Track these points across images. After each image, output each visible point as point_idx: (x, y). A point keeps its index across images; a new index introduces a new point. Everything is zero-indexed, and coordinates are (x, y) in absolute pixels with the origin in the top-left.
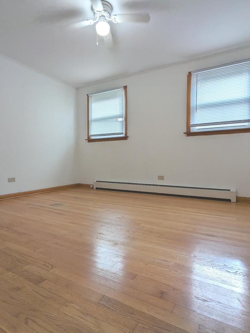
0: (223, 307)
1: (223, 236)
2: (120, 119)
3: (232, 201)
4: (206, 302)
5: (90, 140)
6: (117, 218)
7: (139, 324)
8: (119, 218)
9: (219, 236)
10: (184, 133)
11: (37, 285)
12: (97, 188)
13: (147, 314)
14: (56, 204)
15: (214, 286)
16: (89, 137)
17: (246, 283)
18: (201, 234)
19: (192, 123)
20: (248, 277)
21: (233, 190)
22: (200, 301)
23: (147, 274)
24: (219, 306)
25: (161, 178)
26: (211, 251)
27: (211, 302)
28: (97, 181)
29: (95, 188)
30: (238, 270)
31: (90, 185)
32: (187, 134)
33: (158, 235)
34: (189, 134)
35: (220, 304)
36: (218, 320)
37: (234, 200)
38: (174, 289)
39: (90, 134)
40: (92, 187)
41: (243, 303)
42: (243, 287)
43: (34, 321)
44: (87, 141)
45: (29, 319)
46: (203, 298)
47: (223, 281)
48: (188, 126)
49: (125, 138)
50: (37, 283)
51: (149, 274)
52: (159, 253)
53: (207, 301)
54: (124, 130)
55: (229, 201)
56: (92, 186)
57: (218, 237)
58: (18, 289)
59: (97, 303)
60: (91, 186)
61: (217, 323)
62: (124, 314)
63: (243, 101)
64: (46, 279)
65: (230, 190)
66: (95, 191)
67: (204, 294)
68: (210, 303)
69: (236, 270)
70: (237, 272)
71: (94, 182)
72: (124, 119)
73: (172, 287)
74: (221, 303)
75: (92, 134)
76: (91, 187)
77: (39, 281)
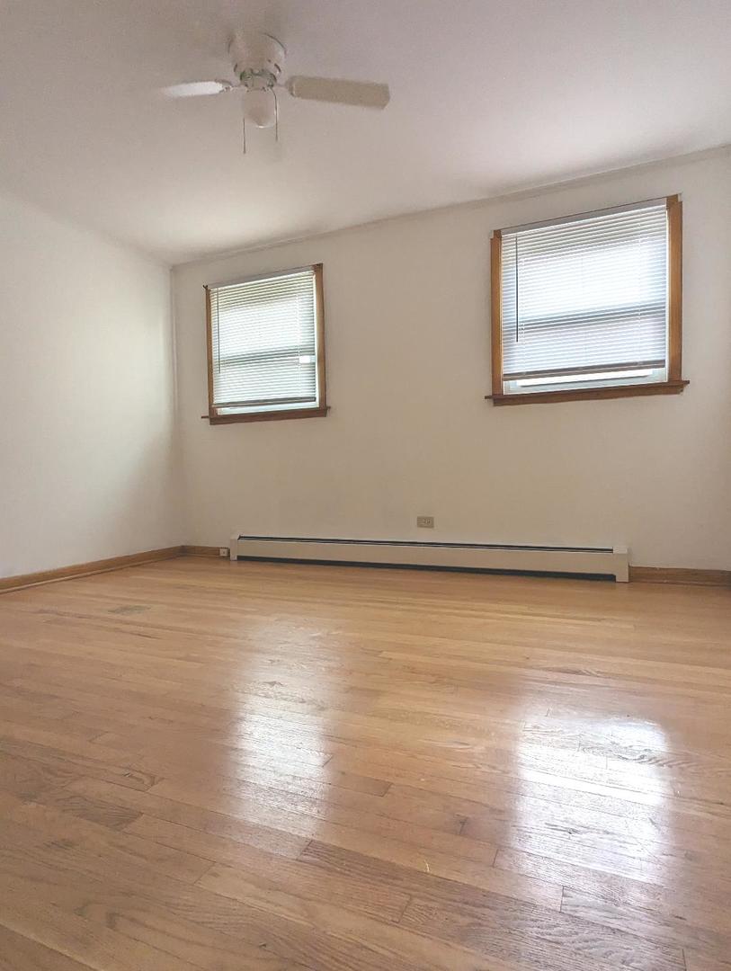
0: (616, 843)
1: (601, 671)
2: (306, 359)
3: (617, 580)
4: (576, 835)
5: (215, 419)
6: (314, 638)
7: (416, 901)
8: (320, 638)
9: (593, 673)
10: (486, 398)
11: (119, 830)
12: (241, 558)
13: (432, 875)
14: (125, 609)
15: (589, 795)
16: (212, 410)
17: (667, 783)
18: (548, 669)
19: (506, 369)
20: (670, 766)
21: (620, 549)
22: (561, 833)
23: (419, 780)
24: (606, 841)
25: (426, 522)
26: (575, 710)
27: (586, 833)
28: (240, 537)
29: (234, 556)
30: (646, 753)
31: (218, 549)
32: (494, 400)
33: (433, 679)
34: (499, 399)
35: (609, 836)
36: (608, 871)
37: (622, 576)
38: (493, 810)
39: (215, 402)
40: (225, 555)
41: (664, 829)
42: (661, 791)
43: (133, 920)
44: (208, 420)
45: (118, 915)
46: (566, 825)
47: (611, 781)
48: (497, 378)
49: (322, 411)
50: (118, 825)
51: (423, 780)
52: (442, 724)
53: (576, 832)
54: (317, 390)
55: (611, 578)
56: (226, 550)
57: (591, 674)
58: (67, 844)
59: (297, 860)
60: (223, 553)
61: (606, 879)
62: (372, 882)
63: (637, 311)
64: (142, 814)
65: (612, 550)
66: (235, 567)
67: (568, 816)
68: (584, 836)
69: (642, 754)
70: (642, 757)
71: (231, 540)
72: (315, 359)
73: (486, 806)
74: (613, 834)
75: (222, 401)
76: (222, 555)
77: (124, 818)
